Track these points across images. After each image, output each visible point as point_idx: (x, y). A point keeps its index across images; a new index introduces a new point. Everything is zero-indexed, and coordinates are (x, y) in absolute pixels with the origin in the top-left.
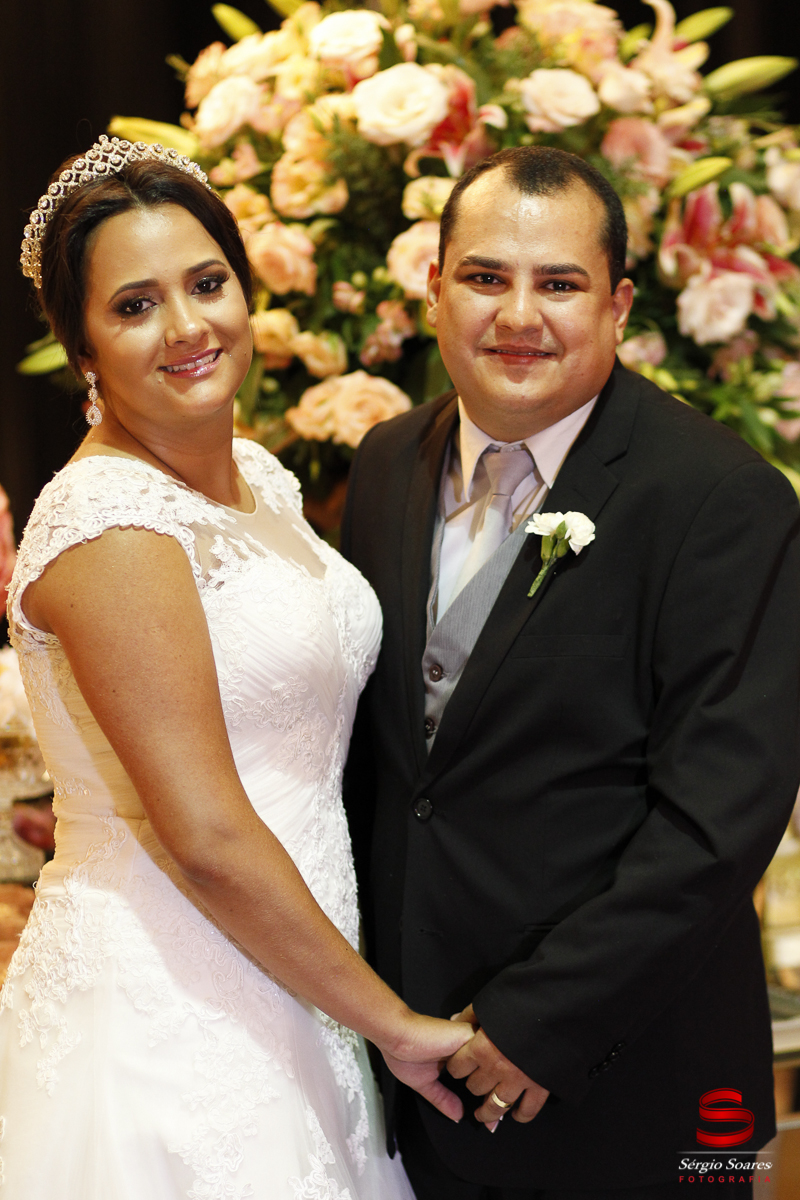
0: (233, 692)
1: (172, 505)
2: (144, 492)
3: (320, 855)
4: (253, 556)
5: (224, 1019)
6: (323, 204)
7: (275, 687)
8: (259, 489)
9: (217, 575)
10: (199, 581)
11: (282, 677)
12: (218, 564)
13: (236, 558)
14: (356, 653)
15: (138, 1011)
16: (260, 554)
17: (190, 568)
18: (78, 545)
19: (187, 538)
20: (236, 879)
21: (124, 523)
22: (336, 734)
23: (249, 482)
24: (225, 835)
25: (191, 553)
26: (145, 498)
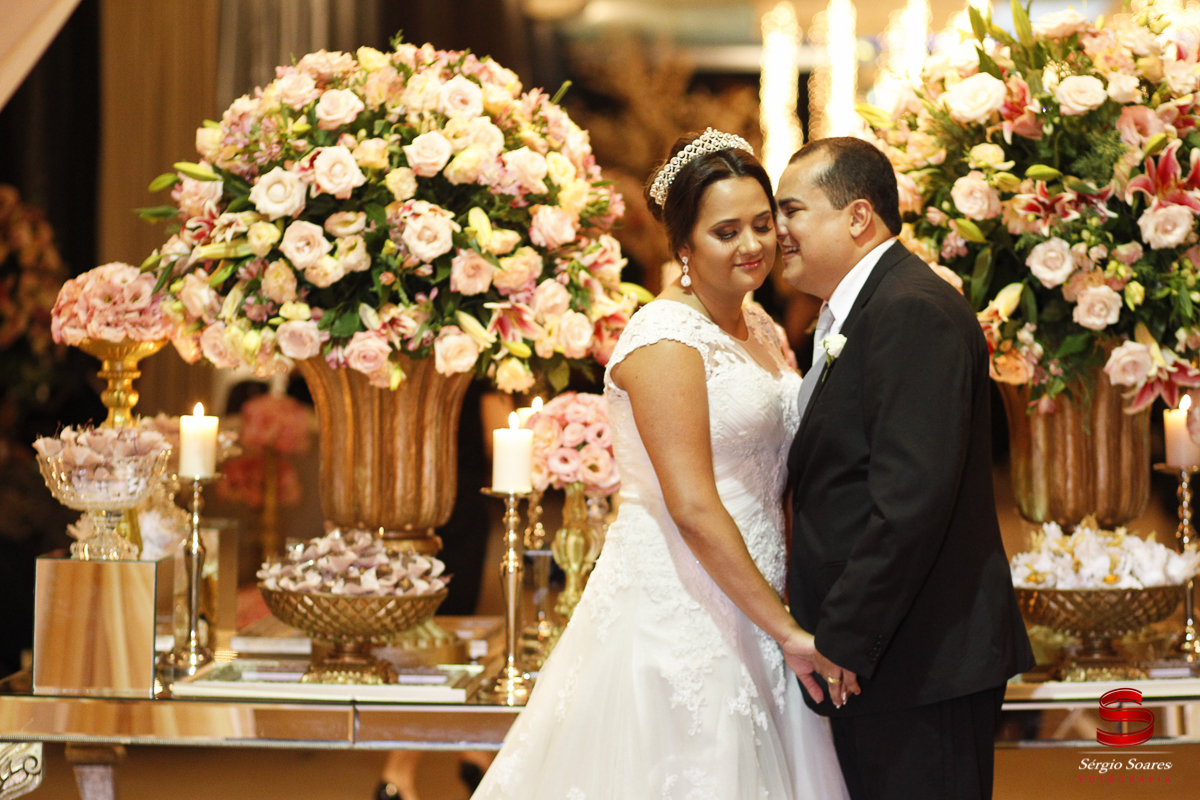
0: (718, 433)
1: (698, 331)
2: (684, 322)
3: (763, 530)
4: (738, 362)
5: (699, 609)
6: (933, 160)
7: (741, 433)
8: (753, 330)
9: (716, 370)
10: (708, 374)
11: (745, 428)
12: (717, 364)
13: (728, 362)
14: (794, 425)
15: (653, 601)
16: (743, 361)
17: (704, 367)
18: (645, 346)
19: (704, 350)
20: (704, 534)
21: (670, 337)
22: (778, 465)
23: (748, 325)
24: (699, 509)
25: (705, 358)
26: (684, 326)
